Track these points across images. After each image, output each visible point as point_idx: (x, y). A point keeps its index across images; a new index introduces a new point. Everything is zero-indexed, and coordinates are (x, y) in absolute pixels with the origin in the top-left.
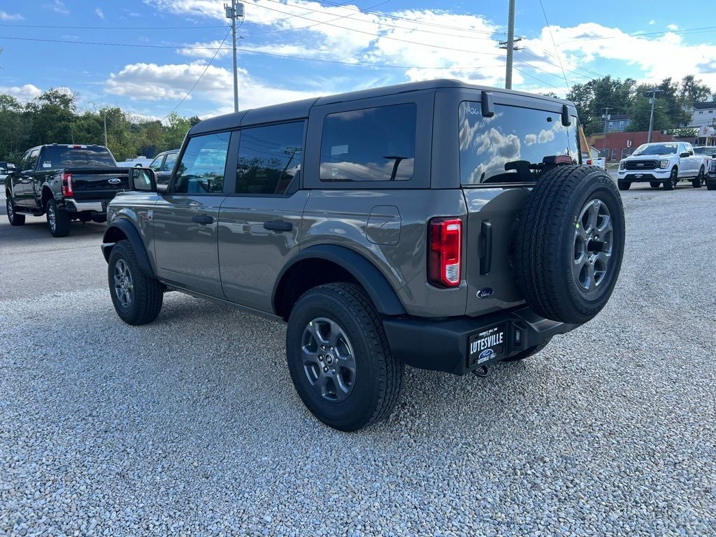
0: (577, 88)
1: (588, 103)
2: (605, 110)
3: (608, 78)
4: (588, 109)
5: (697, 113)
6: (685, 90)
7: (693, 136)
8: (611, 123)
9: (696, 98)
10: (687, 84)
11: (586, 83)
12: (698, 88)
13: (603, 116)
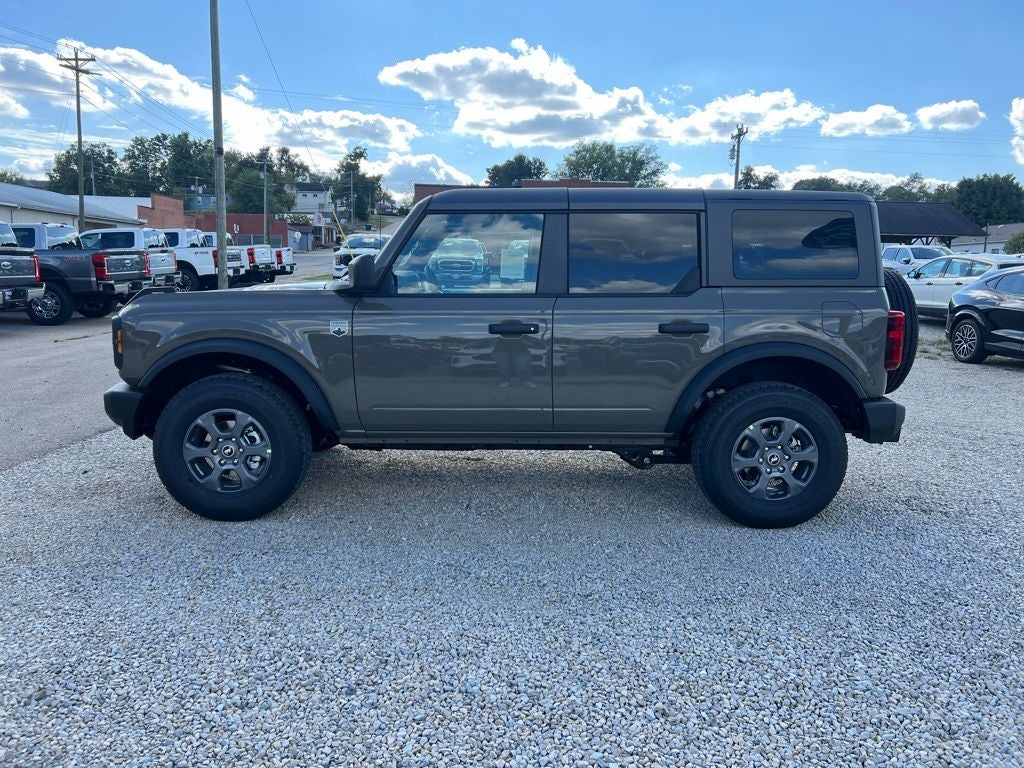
0: (139, 142)
1: (158, 165)
2: (194, 180)
3: (186, 135)
4: (158, 174)
5: (300, 195)
6: (282, 165)
7: (307, 224)
8: (200, 198)
9: (294, 177)
10: (282, 158)
11: (154, 136)
12: (296, 164)
13: (193, 188)
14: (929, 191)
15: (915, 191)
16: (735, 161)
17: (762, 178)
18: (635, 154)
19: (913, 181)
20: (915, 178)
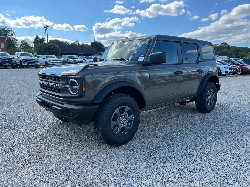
14: (80, 44)
15: (77, 44)
16: (46, 33)
17: (41, 38)
18: (5, 29)
19: (77, 42)
20: (77, 41)
